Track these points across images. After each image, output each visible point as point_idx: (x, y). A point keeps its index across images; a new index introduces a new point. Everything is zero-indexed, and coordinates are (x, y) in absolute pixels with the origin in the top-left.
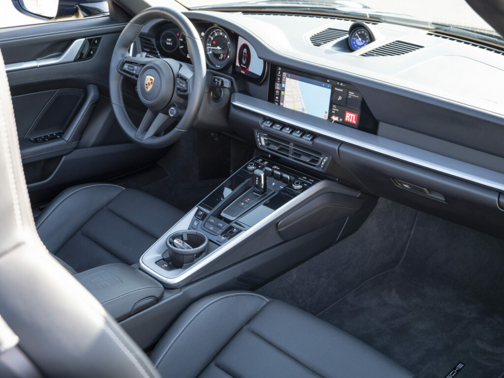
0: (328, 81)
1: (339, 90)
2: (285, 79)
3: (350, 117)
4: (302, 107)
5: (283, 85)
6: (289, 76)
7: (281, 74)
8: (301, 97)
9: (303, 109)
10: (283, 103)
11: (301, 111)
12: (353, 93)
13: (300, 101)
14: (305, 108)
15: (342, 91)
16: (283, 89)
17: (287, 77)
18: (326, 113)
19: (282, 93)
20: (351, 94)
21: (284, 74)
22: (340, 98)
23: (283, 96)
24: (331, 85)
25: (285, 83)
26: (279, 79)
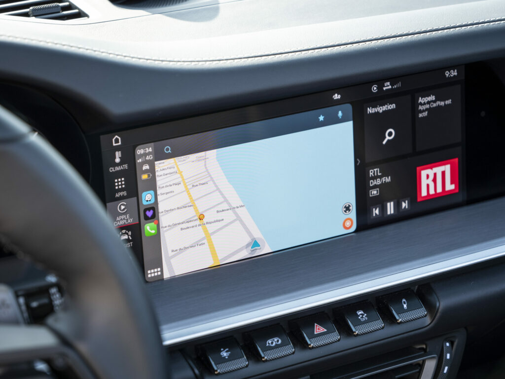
0: (337, 97)
1: (381, 109)
2: (152, 171)
3: (435, 180)
4: (248, 240)
5: (147, 198)
6: (168, 149)
7: (130, 158)
8: (236, 201)
9: (255, 244)
10: (160, 264)
11: (244, 254)
12: (433, 98)
13: (238, 218)
14: (258, 235)
15: (393, 106)
16: (152, 213)
17: (160, 156)
18: (347, 209)
19: (149, 229)
20: (426, 102)
21: (144, 152)
22: (390, 135)
23: (157, 238)
24: (349, 107)
25: (152, 185)
26: (120, 183)
